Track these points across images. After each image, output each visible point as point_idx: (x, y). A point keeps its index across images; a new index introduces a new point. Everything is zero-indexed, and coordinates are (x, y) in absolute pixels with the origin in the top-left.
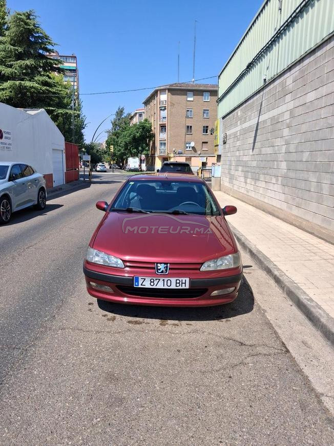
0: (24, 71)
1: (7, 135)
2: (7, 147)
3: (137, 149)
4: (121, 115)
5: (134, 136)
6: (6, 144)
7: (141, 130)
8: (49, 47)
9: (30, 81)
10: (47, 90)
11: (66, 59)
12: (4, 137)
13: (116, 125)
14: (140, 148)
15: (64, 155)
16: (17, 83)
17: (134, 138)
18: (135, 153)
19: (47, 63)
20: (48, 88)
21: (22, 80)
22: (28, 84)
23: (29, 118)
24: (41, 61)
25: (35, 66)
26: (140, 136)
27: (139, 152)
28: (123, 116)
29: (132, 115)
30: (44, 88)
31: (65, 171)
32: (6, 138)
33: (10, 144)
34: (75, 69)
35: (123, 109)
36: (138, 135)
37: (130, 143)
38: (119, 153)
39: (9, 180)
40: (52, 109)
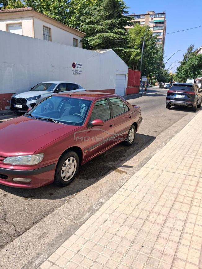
0: (108, 27)
1: (79, 66)
2: (78, 73)
3: (194, 73)
4: (191, 50)
5: (193, 65)
6: (77, 71)
7: (199, 60)
8: (125, 10)
9: (111, 32)
10: (120, 37)
11: (158, 15)
12: (76, 67)
13: (187, 57)
14: (196, 73)
15: (127, 78)
16: (102, 34)
17: (193, 66)
18: (192, 76)
19: (122, 20)
20: (120, 36)
21: (107, 32)
22: (109, 34)
23: (97, 55)
24: (118, 20)
25: (115, 23)
26: (198, 64)
27: (195, 76)
28: (192, 51)
29: (198, 50)
30: (118, 36)
31: (126, 87)
32: (78, 67)
33: (81, 71)
34: (163, 21)
35: (193, 46)
36: (196, 63)
37: (189, 69)
38: (184, 76)
39: (55, 92)
40: (122, 49)
